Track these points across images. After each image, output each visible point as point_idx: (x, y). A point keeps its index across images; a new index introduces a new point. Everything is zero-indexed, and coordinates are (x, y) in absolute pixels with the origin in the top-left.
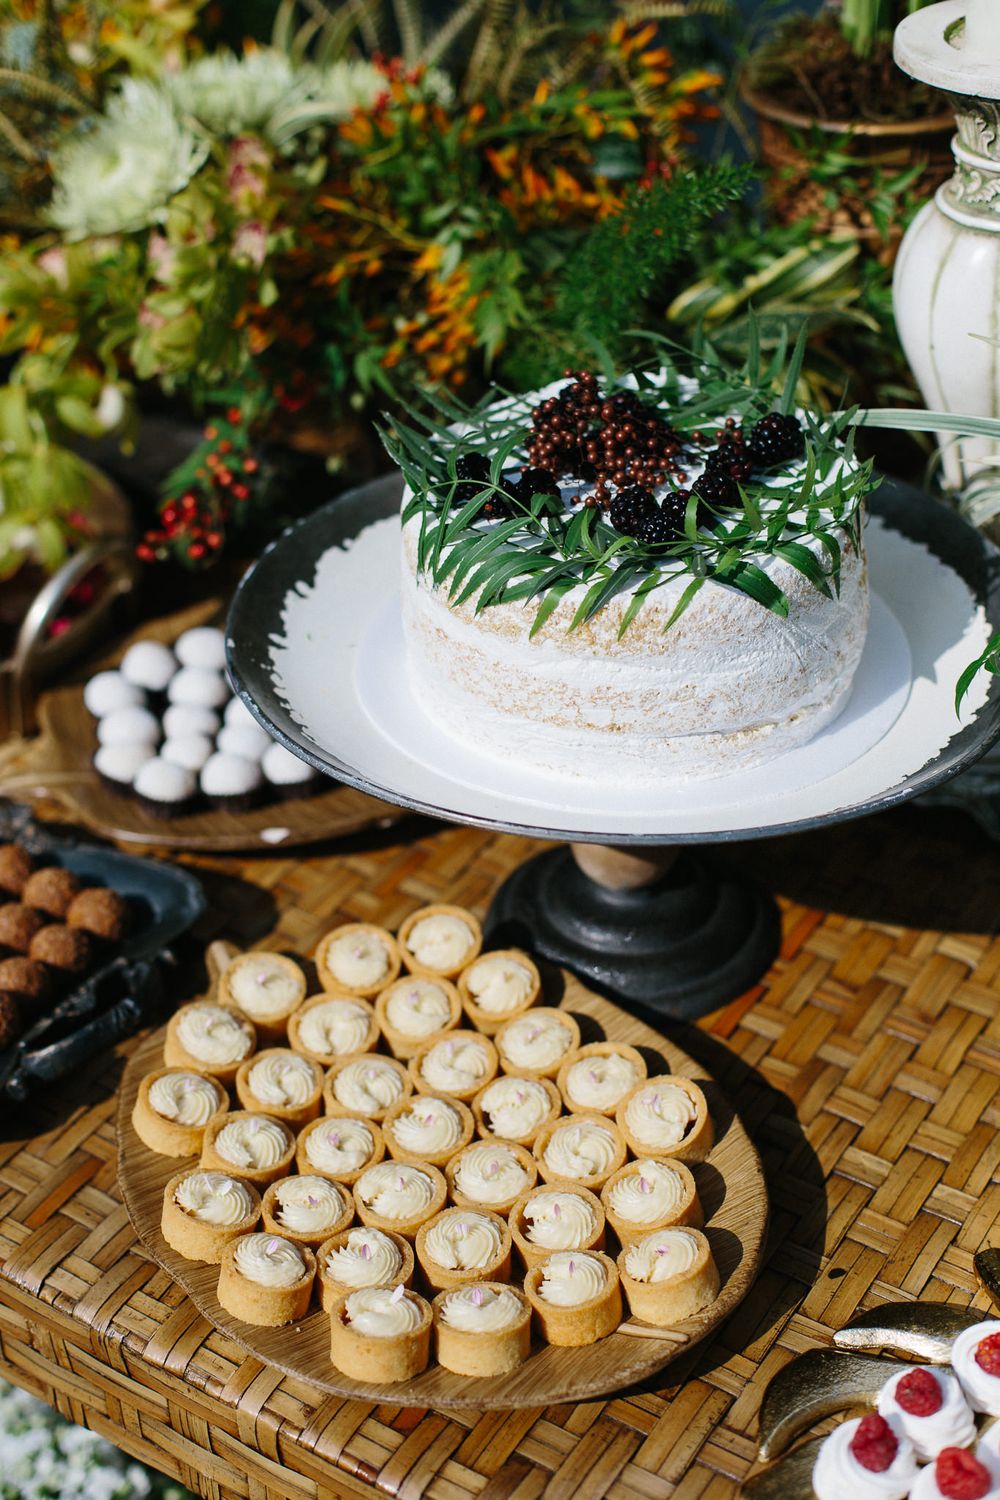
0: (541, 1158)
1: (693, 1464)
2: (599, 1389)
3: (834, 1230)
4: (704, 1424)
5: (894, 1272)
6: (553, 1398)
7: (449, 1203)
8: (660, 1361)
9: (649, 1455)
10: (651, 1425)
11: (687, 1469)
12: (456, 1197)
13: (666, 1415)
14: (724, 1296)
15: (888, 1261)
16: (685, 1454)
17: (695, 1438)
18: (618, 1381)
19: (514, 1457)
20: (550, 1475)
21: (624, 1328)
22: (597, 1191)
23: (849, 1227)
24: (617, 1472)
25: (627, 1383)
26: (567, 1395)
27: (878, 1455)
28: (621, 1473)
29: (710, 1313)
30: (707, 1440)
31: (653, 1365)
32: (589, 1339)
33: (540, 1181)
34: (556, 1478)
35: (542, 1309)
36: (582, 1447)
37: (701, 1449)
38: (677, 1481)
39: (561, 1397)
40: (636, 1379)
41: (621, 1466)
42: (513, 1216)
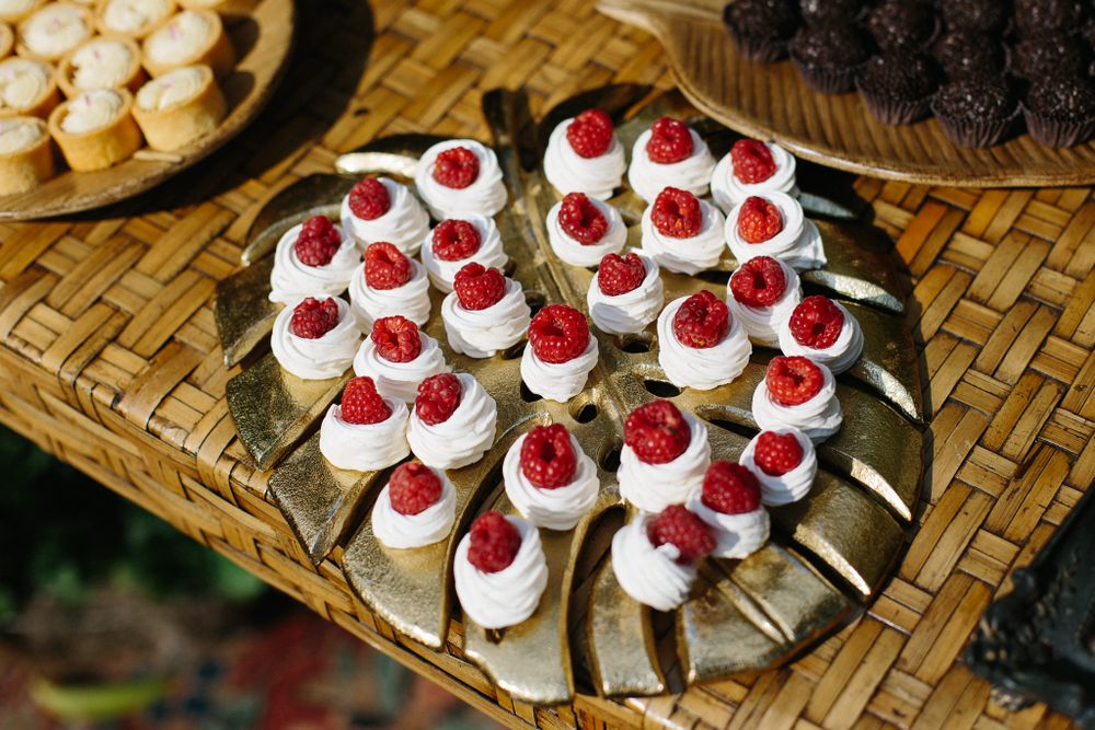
0: (101, 16)
1: (186, 267)
2: (92, 202)
3: (370, 76)
4: (205, 235)
5: (412, 112)
6: (50, 210)
7: (13, 53)
8: (153, 179)
9: (148, 262)
10: (158, 237)
11: (179, 273)
12: (20, 49)
13: (173, 230)
14: (226, 125)
15: (410, 102)
16: (181, 260)
17: (193, 247)
18: (111, 195)
19: (33, 265)
20: (59, 279)
21: (141, 155)
22: (140, 42)
23: (387, 73)
24: (117, 275)
25: (119, 197)
26: (63, 207)
27: (313, 249)
28: (121, 277)
29: (209, 139)
30: (204, 248)
31: (145, 181)
32: (103, 163)
33: (97, 33)
34: (65, 281)
35: (59, 137)
36: (93, 256)
37: (196, 256)
38: (166, 283)
39: (56, 209)
40: (127, 194)
41: (122, 271)
42: (63, 66)
